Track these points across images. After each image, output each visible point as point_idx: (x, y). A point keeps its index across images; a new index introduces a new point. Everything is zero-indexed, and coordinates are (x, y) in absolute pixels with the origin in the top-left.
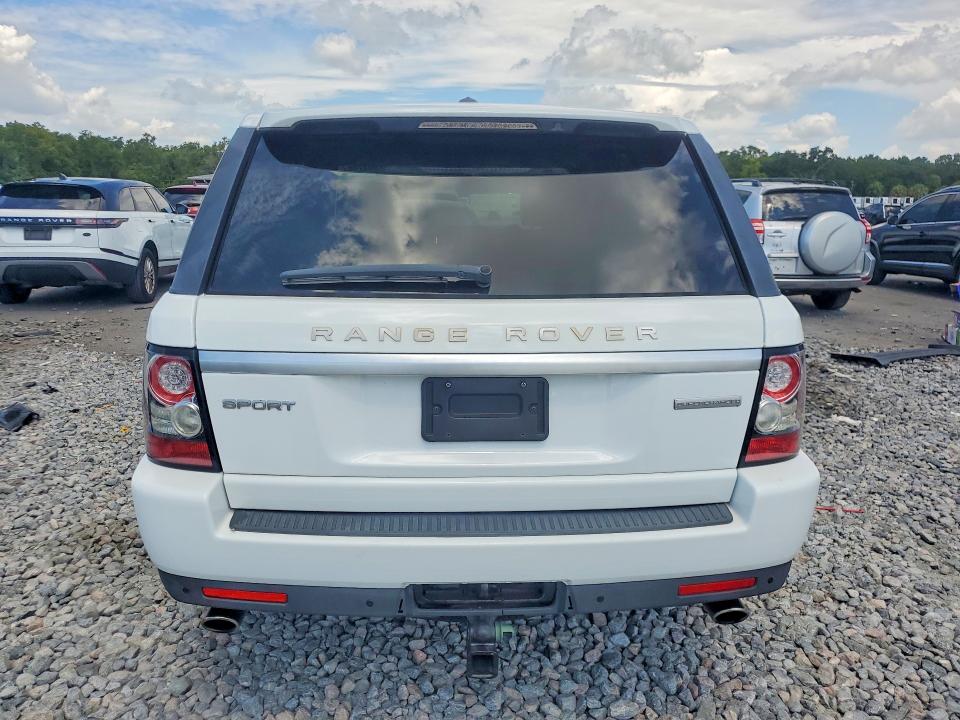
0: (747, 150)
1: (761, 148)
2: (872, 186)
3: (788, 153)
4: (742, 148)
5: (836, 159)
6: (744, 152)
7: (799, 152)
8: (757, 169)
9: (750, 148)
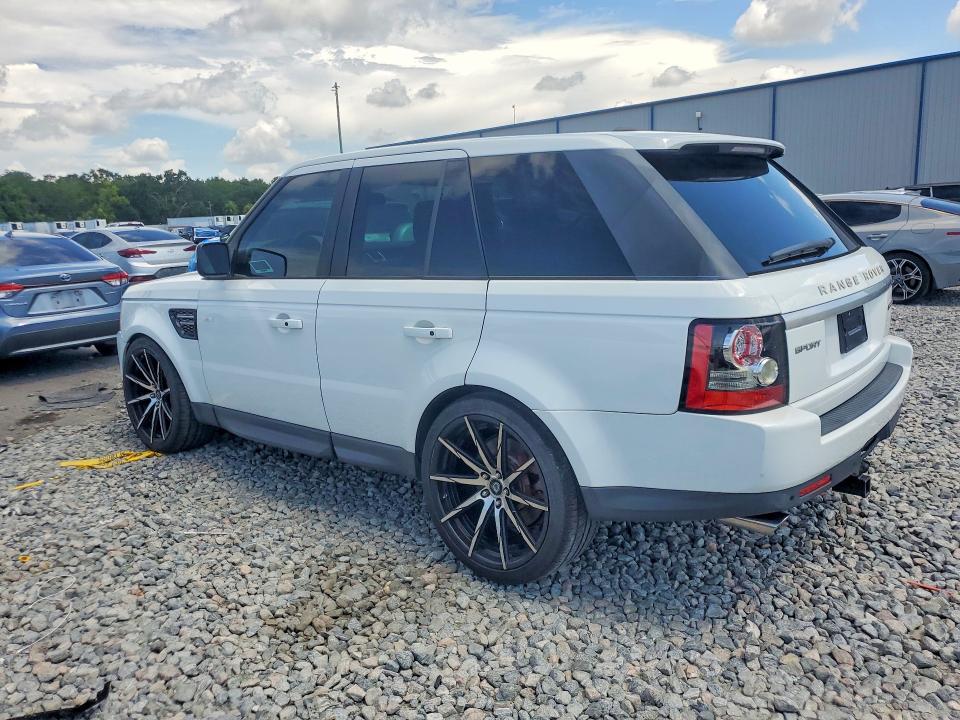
0: (98, 173)
1: (114, 172)
2: (227, 205)
3: (143, 175)
4: (92, 172)
5: (190, 180)
6: (95, 176)
7: (154, 174)
8: (115, 193)
9: (101, 171)
